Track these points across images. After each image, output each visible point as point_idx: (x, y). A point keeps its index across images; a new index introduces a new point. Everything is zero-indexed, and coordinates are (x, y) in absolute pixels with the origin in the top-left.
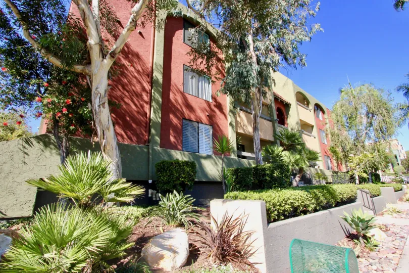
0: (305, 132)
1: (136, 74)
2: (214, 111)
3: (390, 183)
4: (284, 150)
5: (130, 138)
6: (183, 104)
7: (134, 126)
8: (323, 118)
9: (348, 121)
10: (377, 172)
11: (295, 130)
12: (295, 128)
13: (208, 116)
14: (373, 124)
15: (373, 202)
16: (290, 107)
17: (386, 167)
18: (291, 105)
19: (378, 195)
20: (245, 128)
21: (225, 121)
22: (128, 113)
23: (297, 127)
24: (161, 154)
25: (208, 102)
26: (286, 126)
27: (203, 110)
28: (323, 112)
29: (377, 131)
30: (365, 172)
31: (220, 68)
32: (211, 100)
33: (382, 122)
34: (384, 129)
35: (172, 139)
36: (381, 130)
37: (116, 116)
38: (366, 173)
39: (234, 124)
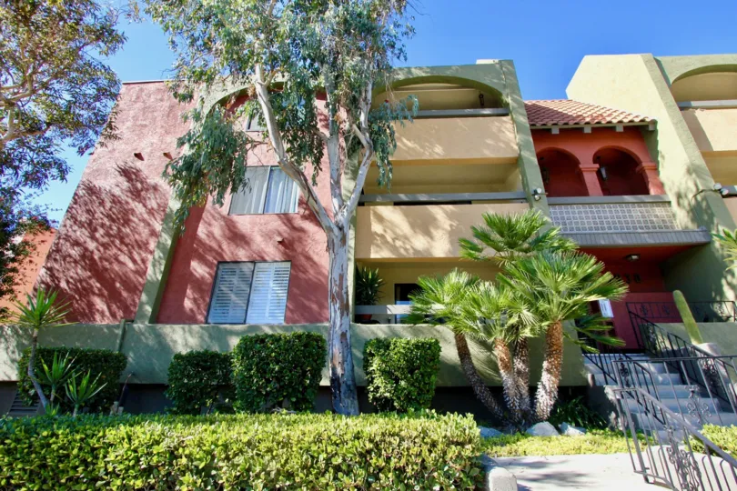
1: (146, 216)
5: (113, 315)
7: (125, 294)
12: (688, 188)
13: (280, 242)
16: (654, 132)
18: (654, 122)
22: (120, 277)
23: (691, 185)
24: (143, 334)
25: (286, 217)
26: (653, 191)
27: (271, 234)
32: (296, 210)
35: (188, 304)
37: (101, 284)
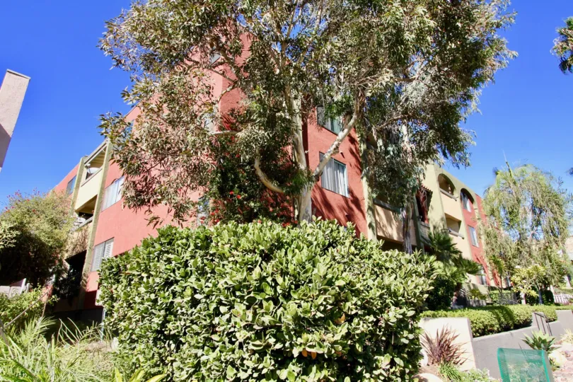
0: (452, 232)
2: (351, 209)
3: (567, 304)
4: (437, 260)
6: (322, 202)
8: (472, 208)
9: (508, 216)
10: (548, 289)
11: (440, 229)
12: (439, 226)
13: (346, 216)
14: (542, 222)
15: (549, 328)
16: (431, 197)
17: (561, 281)
18: (432, 193)
19: (554, 320)
20: (384, 229)
21: (364, 221)
23: (441, 225)
25: (344, 198)
26: (426, 222)
27: (342, 209)
28: (472, 201)
29: (547, 232)
30: (533, 288)
31: (354, 150)
32: (348, 196)
33: (552, 220)
34: (556, 230)
36: (552, 232)
38: (535, 290)
39: (374, 225)
